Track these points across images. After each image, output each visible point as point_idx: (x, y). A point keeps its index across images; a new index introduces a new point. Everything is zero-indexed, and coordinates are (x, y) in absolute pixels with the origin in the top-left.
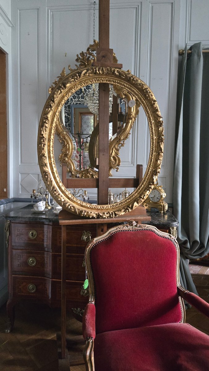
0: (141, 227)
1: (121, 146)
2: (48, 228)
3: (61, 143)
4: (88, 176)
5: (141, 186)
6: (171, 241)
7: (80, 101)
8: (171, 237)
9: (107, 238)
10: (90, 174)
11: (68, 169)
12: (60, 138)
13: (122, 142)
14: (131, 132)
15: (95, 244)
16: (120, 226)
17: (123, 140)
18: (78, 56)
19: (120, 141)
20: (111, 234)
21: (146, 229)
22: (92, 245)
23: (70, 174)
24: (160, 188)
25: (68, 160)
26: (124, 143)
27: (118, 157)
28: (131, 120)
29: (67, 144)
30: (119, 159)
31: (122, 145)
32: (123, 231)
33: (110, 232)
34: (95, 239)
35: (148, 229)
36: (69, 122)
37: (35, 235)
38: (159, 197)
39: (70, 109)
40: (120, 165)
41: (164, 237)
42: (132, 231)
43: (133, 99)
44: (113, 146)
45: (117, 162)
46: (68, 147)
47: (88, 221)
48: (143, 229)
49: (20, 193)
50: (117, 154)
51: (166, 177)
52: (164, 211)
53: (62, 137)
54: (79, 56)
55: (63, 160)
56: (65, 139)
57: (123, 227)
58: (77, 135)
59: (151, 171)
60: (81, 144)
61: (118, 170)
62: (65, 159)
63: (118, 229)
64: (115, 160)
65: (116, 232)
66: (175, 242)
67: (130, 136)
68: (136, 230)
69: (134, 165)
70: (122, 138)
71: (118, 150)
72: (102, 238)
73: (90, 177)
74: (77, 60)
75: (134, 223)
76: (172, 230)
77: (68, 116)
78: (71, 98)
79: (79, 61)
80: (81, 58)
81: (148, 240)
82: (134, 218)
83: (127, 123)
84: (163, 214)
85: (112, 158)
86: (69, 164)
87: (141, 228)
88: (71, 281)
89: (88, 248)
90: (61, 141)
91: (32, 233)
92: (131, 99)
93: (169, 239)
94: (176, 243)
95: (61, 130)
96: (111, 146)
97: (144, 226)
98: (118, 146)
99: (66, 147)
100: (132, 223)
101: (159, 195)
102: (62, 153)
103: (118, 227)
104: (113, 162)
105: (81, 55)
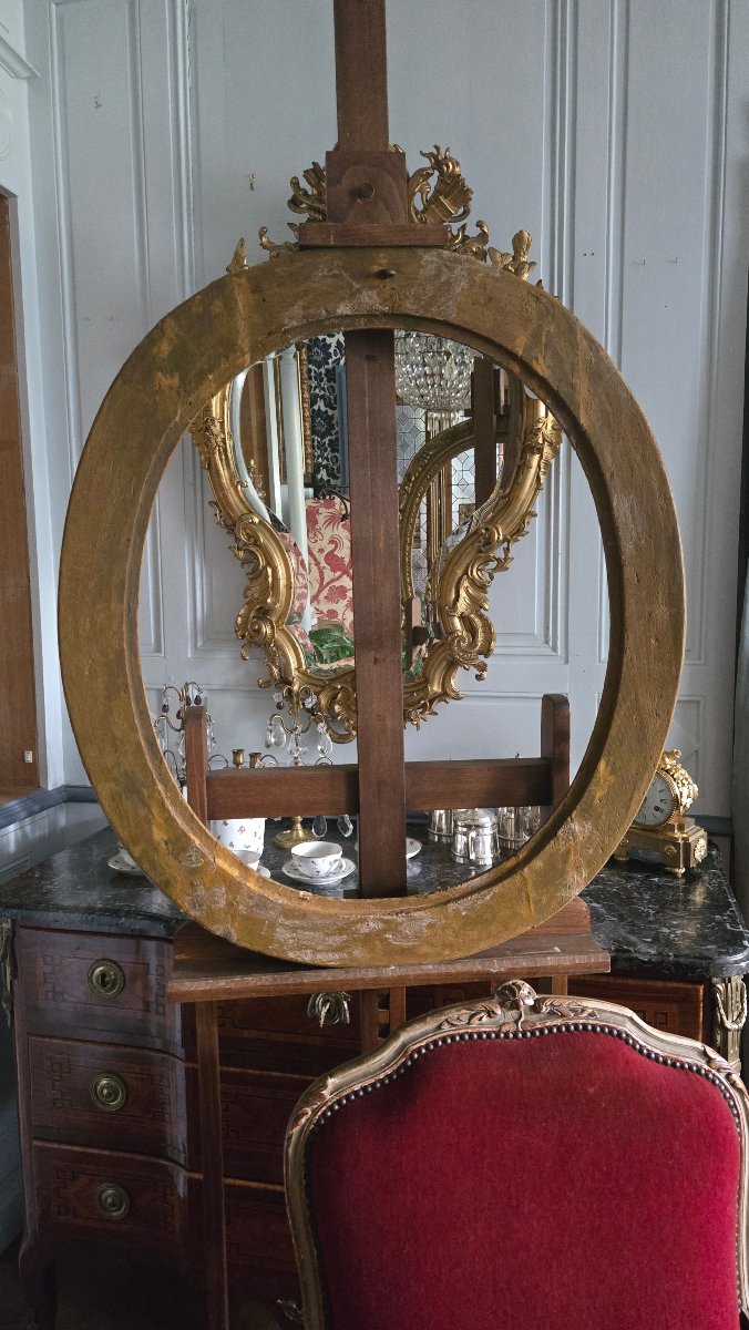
0: (562, 1016)
1: (495, 569)
2: (160, 954)
3: (244, 562)
6: (713, 1082)
8: (709, 1060)
9: (389, 1076)
11: (276, 671)
12: (237, 539)
13: (499, 553)
14: (538, 507)
15: (331, 1108)
16: (453, 1014)
17: (505, 545)
18: (294, 182)
19: (491, 549)
20: (412, 1055)
21: (585, 1026)
22: (315, 1112)
23: (277, 697)
24: (667, 760)
25: (273, 633)
26: (510, 555)
27: (481, 617)
28: (537, 457)
29: (265, 568)
30: (487, 626)
31: (502, 565)
32: (471, 1035)
33: (404, 1046)
34: (332, 1082)
35: (594, 1027)
36: (333, 432)
37: (114, 982)
38: (662, 806)
39: (334, 382)
41: (674, 1065)
42: (515, 1036)
44: (459, 573)
45: (480, 638)
46: (270, 580)
47: (302, 984)
48: (568, 1027)
50: (477, 604)
51: (698, 702)
52: (687, 865)
53: (243, 537)
54: (303, 183)
55: (252, 632)
56: (256, 543)
57: (472, 1017)
61: (485, 674)
62: (260, 628)
63: (446, 1027)
64: (472, 630)
65: (435, 1043)
66: (733, 1084)
67: (536, 526)
68: (533, 1033)
69: (554, 649)
70: (499, 535)
71: (482, 588)
72: (365, 1076)
74: (294, 203)
75: (527, 995)
76: (721, 987)
77: (330, 412)
78: (338, 341)
79: (303, 206)
80: (310, 190)
81: (591, 1090)
82: (524, 963)
83: (519, 467)
84: (682, 881)
85: (457, 623)
86: (279, 646)
87: (559, 1022)
89: (296, 1130)
90: (241, 554)
91: (103, 975)
93: (699, 1071)
94: (739, 1090)
95: (241, 508)
96: (453, 571)
97: (573, 1010)
98: (480, 570)
99: (261, 579)
100: (515, 996)
101: (663, 796)
102: (247, 604)
103: (444, 1018)
104: (461, 638)
105: (308, 182)
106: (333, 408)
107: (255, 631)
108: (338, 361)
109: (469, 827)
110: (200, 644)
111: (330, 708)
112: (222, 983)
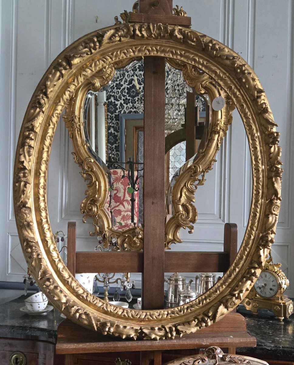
1: (198, 184)
2: (45, 348)
3: (86, 179)
4: (134, 241)
5: (234, 269)
7: (135, 108)
10: (138, 238)
11: (98, 228)
12: (83, 169)
13: (200, 177)
14: (217, 158)
16: (186, 360)
17: (203, 174)
18: (116, 19)
19: (196, 175)
23: (99, 238)
24: (275, 268)
25: (98, 211)
26: (205, 178)
27: (191, 205)
28: (217, 136)
29: (95, 182)
30: (194, 209)
31: (201, 182)
36: (117, 142)
37: (22, 362)
38: (273, 288)
39: (119, 121)
40: (197, 221)
43: (220, 95)
44: (182, 185)
45: (191, 214)
46: (97, 187)
47: (117, 347)
49: (9, 272)
50: (189, 199)
51: (288, 246)
52: (285, 316)
53: (86, 168)
54: (120, 19)
55: (88, 210)
56: (92, 171)
57: (195, 361)
58: (128, 165)
59: (254, 239)
60: (135, 179)
61: (193, 231)
62: (92, 209)
64: (187, 211)
67: (216, 166)
69: (224, 221)
70: (200, 169)
71: (192, 192)
73: (138, 244)
75: (219, 353)
77: (116, 134)
78: (121, 103)
80: (122, 22)
82: (218, 341)
83: (209, 140)
84: (283, 323)
85: (181, 208)
86: (100, 217)
90: (85, 175)
91: (17, 359)
92: (218, 95)
95: (85, 154)
96: (179, 185)
97: (240, 360)
98: (192, 185)
99: (93, 187)
100: (214, 352)
101: (274, 283)
102: (86, 198)
103: (182, 361)
104: (183, 215)
105: (122, 18)
106: (118, 132)
108: (120, 111)
109: (186, 297)
110: (63, 216)
111: (122, 245)
112: (81, 346)
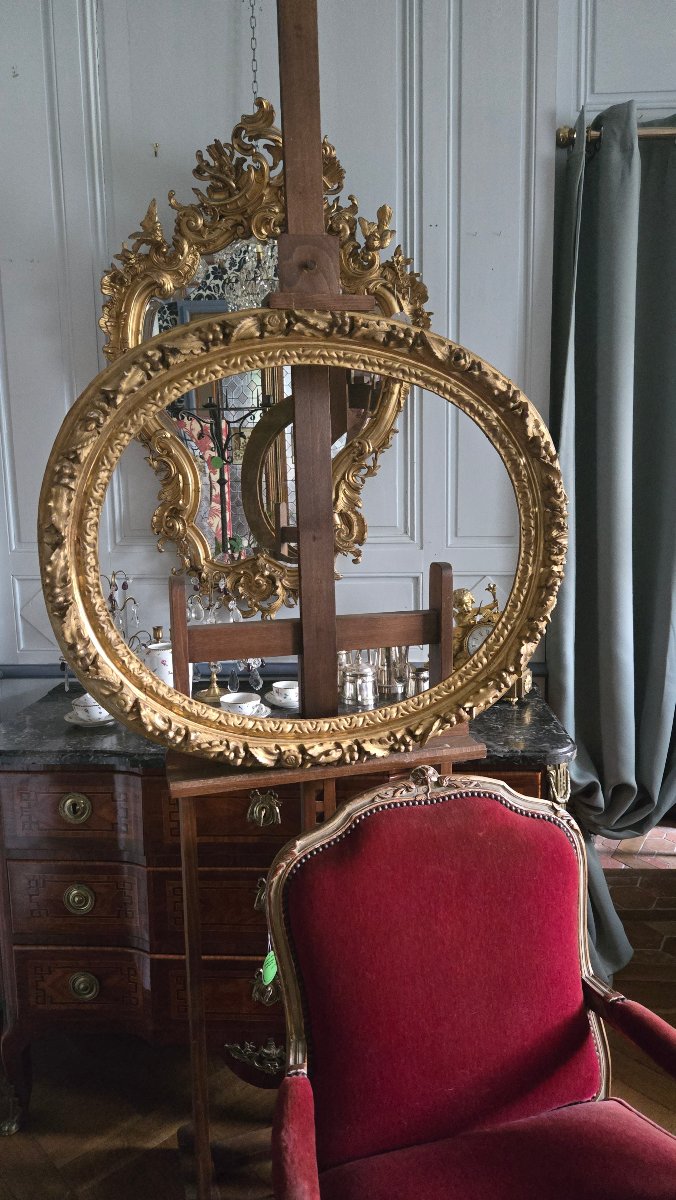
0: (457, 787)
1: (366, 475)
2: (127, 784)
3: (158, 471)
4: (257, 582)
6: (559, 826)
7: (209, 288)
8: (556, 812)
9: (340, 836)
10: (262, 576)
11: (187, 560)
12: (152, 451)
13: (369, 462)
14: (398, 425)
15: (300, 861)
16: (382, 791)
17: (374, 455)
18: (199, 155)
19: (363, 459)
20: (355, 821)
21: (473, 793)
22: (288, 865)
23: (194, 579)
25: (185, 529)
26: (378, 464)
27: (356, 513)
28: (398, 386)
29: (177, 475)
30: (361, 521)
31: (371, 472)
32: (395, 804)
33: (349, 814)
34: (299, 843)
35: (479, 794)
37: (84, 808)
39: (177, 315)
40: (368, 540)
41: (533, 816)
42: (426, 803)
43: (401, 309)
44: (338, 478)
45: (356, 529)
46: (181, 485)
48: (461, 795)
49: (22, 646)
50: (352, 503)
52: (519, 696)
53: (158, 450)
54: (206, 156)
55: (166, 529)
56: (169, 454)
57: (395, 792)
58: (207, 412)
60: (224, 438)
61: (360, 559)
62: (174, 526)
63: (377, 800)
64: (349, 524)
65: (371, 811)
66: (572, 827)
67: (397, 440)
68: (438, 801)
69: (412, 538)
70: (370, 447)
71: (356, 489)
72: (322, 837)
73: (264, 587)
74: (198, 172)
75: (432, 775)
76: (553, 773)
79: (206, 174)
80: (212, 163)
81: (481, 834)
82: (428, 755)
83: (384, 393)
84: (516, 708)
85: (337, 519)
86: (190, 541)
87: (456, 791)
88: (218, 957)
89: (276, 879)
90: (155, 463)
91: (74, 805)
92: (397, 310)
93: (549, 819)
94: (576, 831)
95: (155, 425)
96: (334, 477)
97: (465, 783)
98: (355, 476)
99: (174, 484)
100: (424, 775)
102: (161, 505)
103: (375, 794)
104: (341, 530)
105: (211, 155)
107: (170, 528)
109: (356, 676)
110: (118, 540)
111: (235, 590)
112: (210, 782)
